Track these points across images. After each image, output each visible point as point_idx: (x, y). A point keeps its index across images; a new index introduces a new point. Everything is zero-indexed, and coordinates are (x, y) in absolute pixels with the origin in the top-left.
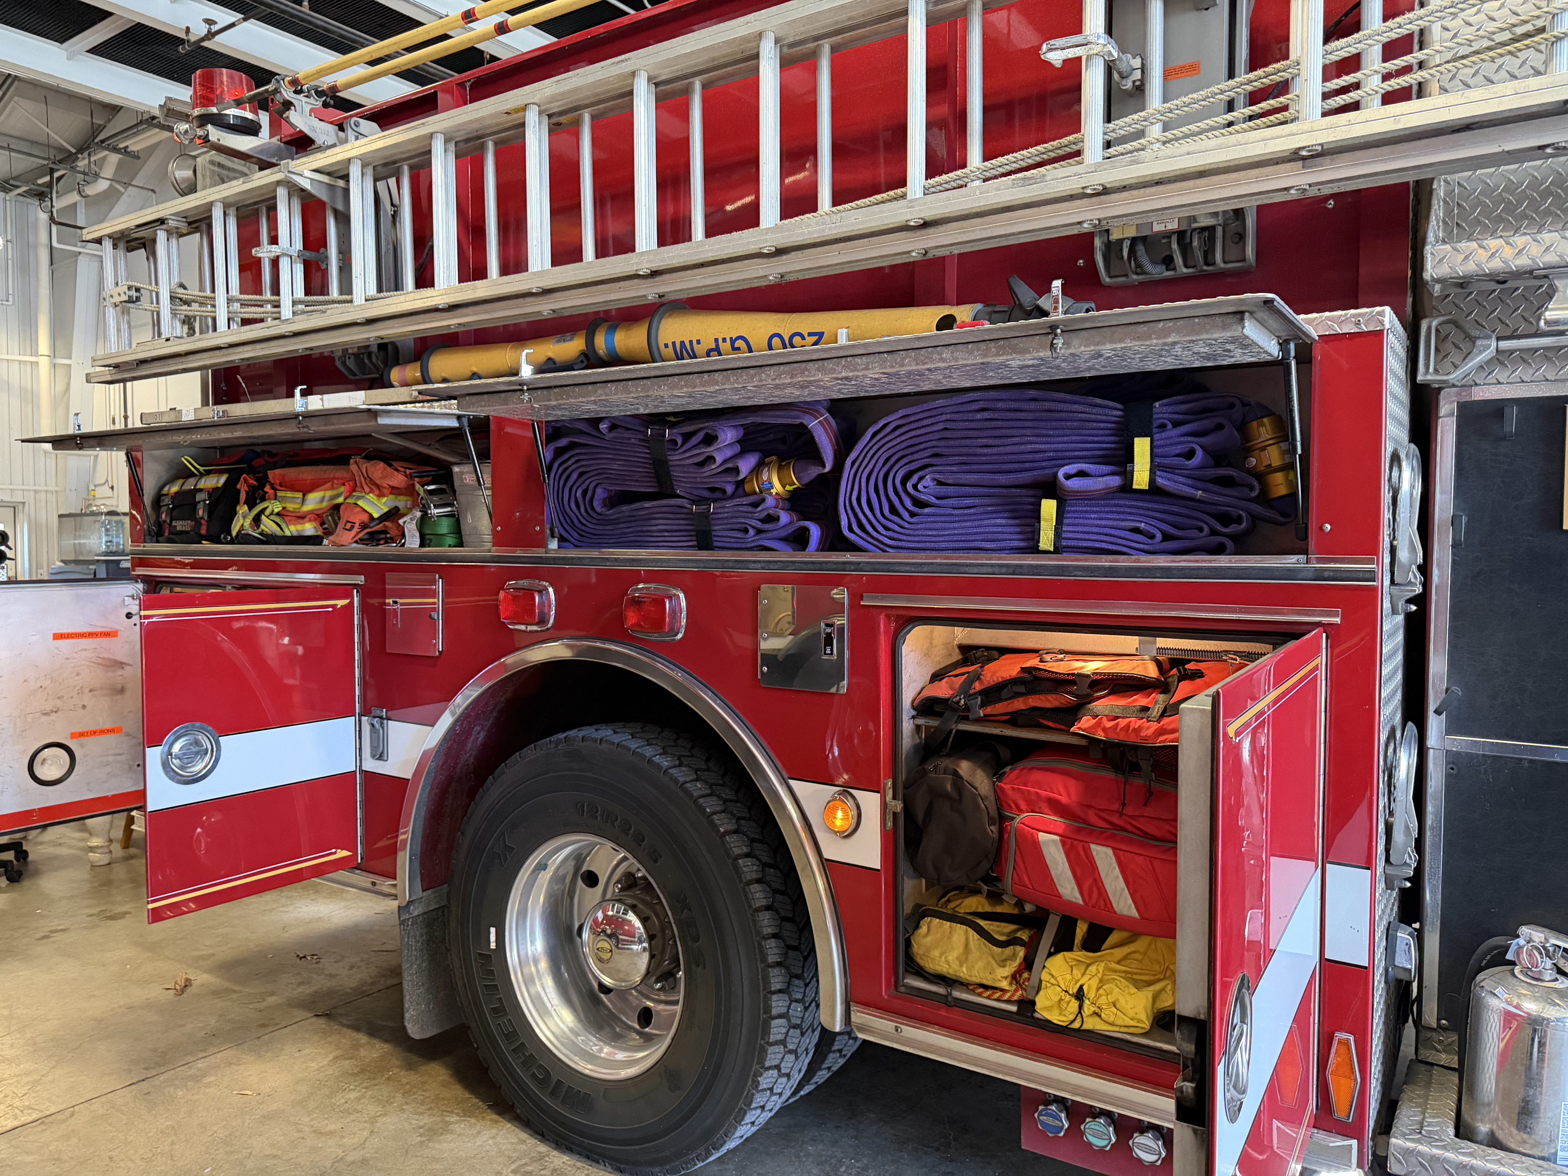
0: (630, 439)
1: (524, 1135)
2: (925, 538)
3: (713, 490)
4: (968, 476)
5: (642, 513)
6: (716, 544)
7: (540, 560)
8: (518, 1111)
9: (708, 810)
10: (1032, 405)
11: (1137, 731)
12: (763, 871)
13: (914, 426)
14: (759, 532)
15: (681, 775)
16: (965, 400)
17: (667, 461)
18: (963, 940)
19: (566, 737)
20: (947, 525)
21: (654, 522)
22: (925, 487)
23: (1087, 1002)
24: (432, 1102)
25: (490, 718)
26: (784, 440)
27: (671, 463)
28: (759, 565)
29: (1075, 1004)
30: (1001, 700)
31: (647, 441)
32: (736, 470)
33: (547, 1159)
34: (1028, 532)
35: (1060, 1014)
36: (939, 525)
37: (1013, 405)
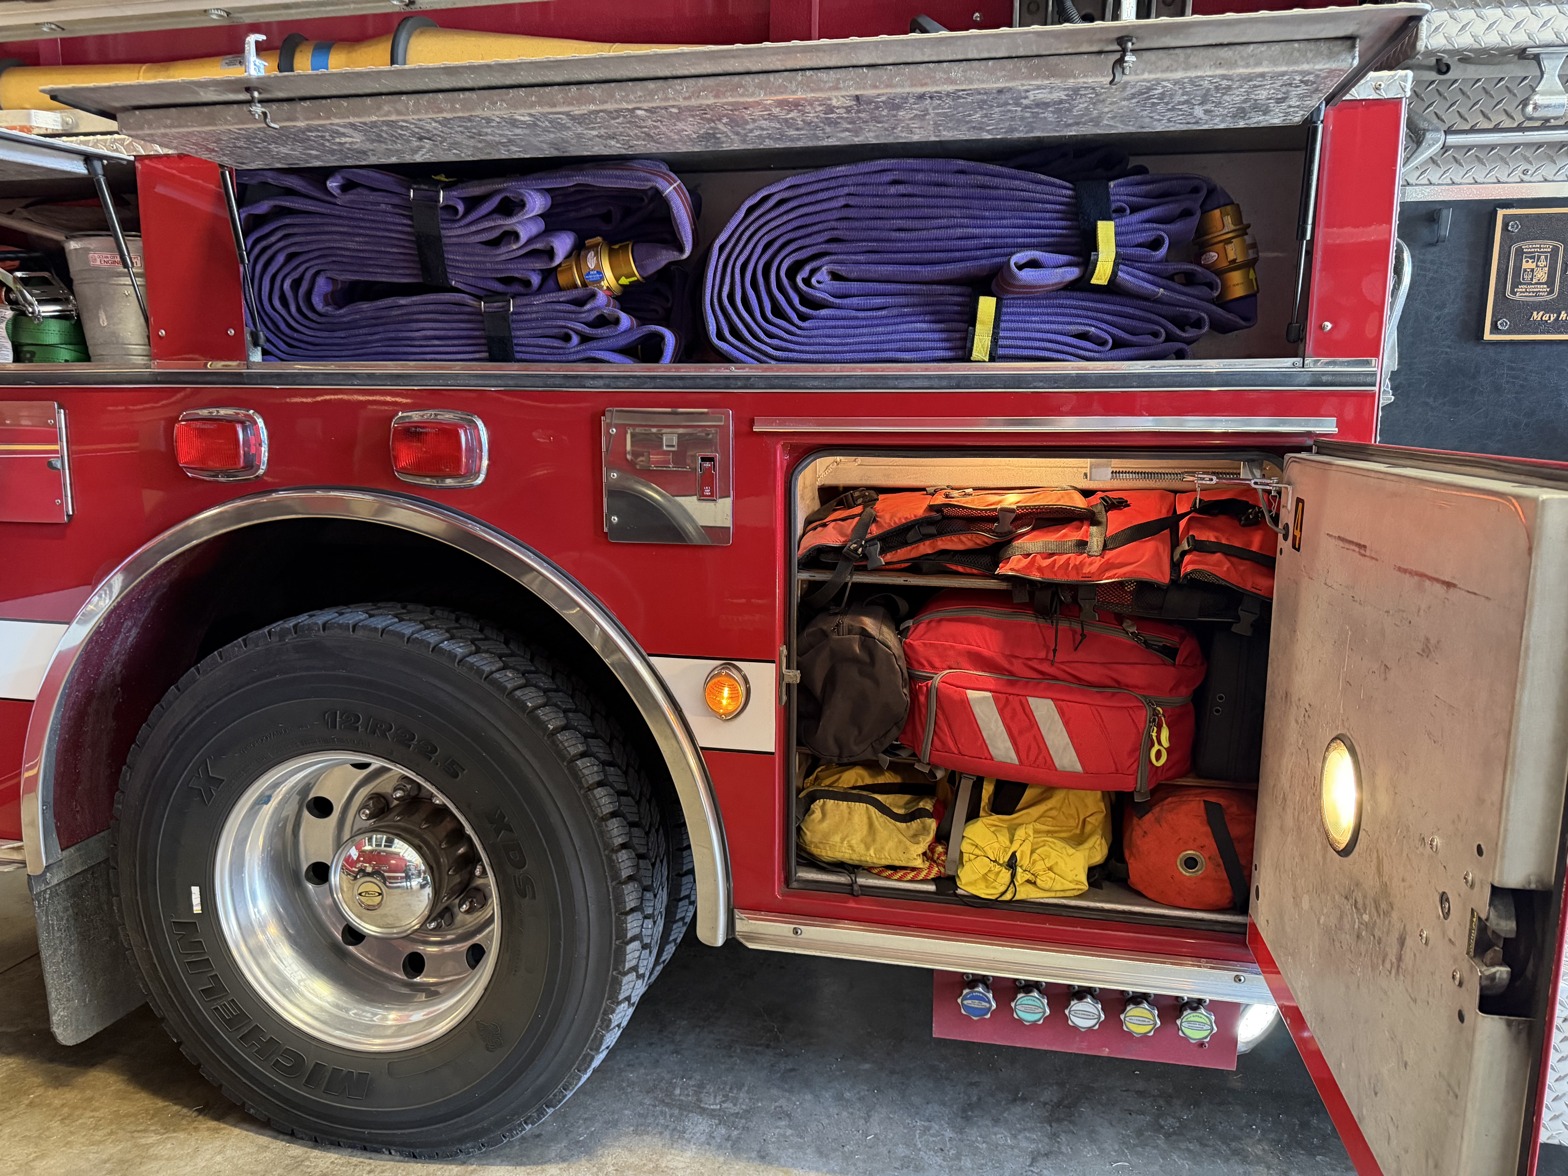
0: (379, 204)
1: (263, 1140)
2: (823, 348)
3: (507, 281)
4: (880, 268)
5: (394, 313)
6: (518, 356)
7: (238, 378)
8: (252, 1111)
9: (530, 705)
10: (962, 179)
11: (1078, 568)
12: (604, 771)
13: (806, 200)
14: (585, 339)
15: (485, 663)
16: (873, 169)
17: (439, 238)
18: (865, 820)
19: (295, 626)
20: (852, 331)
21: (415, 326)
22: (819, 282)
23: (1019, 870)
24: (111, 1122)
25: (146, 608)
26: (607, 217)
27: (445, 241)
28: (601, 382)
29: (1006, 875)
30: (906, 544)
31: (410, 208)
32: (550, 253)
33: (307, 1163)
34: (955, 340)
35: (987, 887)
36: (841, 331)
37: (936, 177)
